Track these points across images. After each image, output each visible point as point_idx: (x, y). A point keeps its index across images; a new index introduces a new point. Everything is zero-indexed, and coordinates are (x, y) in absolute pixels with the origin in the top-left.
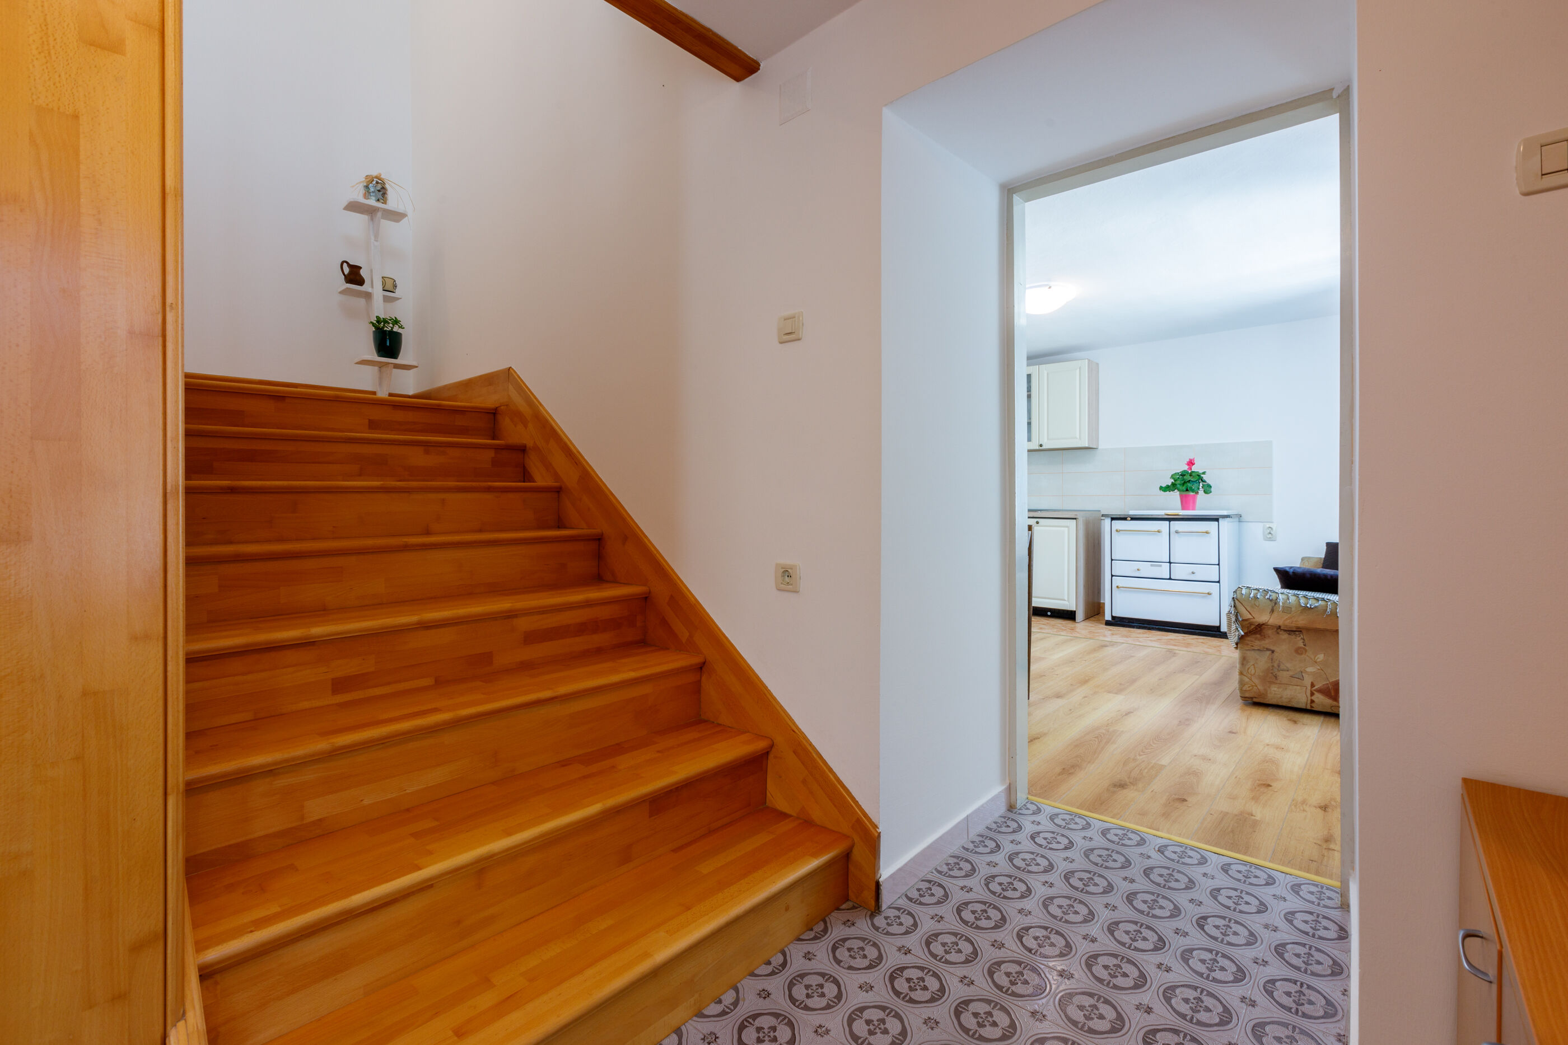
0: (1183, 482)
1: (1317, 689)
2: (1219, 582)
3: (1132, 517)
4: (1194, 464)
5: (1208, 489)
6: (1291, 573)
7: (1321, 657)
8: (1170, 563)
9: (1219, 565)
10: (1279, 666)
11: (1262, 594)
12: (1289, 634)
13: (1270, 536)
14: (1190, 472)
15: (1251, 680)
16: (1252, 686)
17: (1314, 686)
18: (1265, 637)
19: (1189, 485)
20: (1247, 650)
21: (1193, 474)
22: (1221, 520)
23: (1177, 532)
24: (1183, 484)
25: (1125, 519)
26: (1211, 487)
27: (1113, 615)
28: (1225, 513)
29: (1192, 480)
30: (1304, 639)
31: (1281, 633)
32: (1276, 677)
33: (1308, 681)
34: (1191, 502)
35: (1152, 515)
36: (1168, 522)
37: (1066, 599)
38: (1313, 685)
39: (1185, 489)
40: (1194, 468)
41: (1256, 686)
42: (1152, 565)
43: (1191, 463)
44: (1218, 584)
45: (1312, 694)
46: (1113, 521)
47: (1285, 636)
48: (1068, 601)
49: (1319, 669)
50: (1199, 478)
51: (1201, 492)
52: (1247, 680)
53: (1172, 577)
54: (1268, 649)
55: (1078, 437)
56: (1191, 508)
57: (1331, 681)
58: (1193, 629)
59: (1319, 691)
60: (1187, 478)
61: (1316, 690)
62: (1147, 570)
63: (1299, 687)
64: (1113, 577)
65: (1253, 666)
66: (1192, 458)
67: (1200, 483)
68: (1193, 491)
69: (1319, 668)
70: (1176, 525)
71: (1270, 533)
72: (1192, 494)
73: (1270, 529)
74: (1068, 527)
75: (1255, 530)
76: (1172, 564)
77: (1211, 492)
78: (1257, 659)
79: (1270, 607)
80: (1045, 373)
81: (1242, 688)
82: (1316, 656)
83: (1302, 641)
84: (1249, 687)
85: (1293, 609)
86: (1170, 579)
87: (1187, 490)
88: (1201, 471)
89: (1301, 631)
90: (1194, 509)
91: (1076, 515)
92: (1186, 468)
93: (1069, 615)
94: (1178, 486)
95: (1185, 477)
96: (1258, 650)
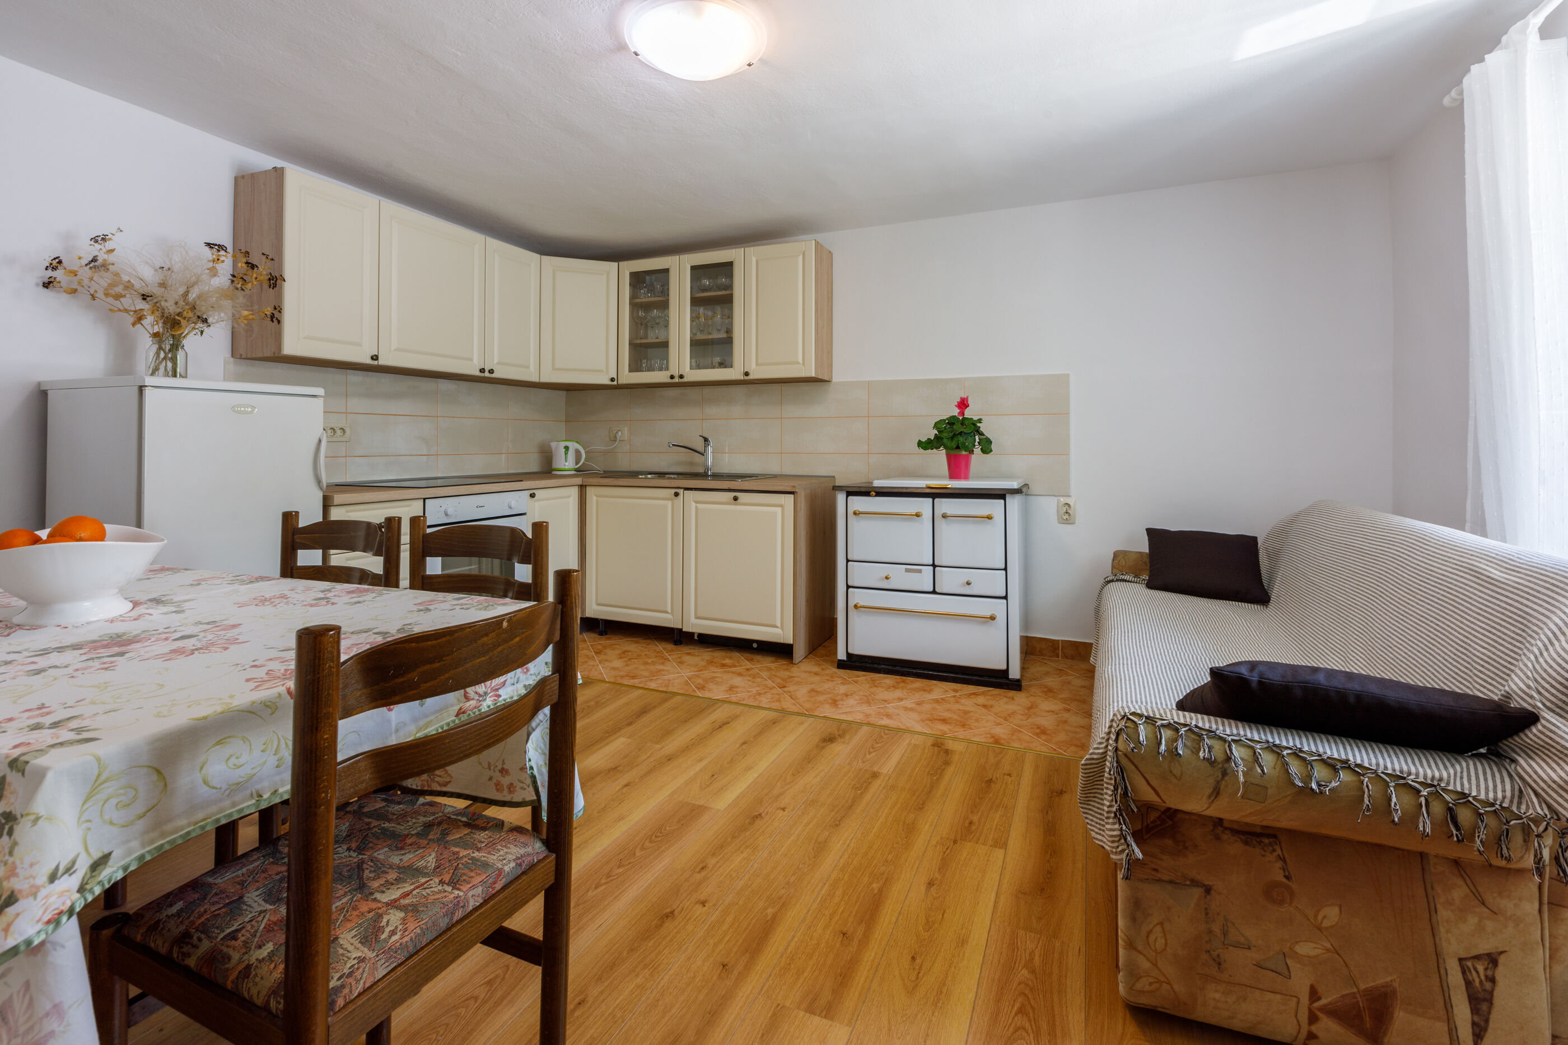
0: (951, 434)
1: (1325, 1005)
2: (1006, 598)
3: (878, 490)
4: (968, 406)
5: (987, 447)
6: (1254, 685)
7: (1331, 915)
8: (934, 566)
9: (1005, 569)
10: (1225, 934)
11: (1189, 744)
12: (1246, 843)
13: (1066, 516)
14: (961, 418)
15: (1155, 965)
16: (1161, 982)
17: (1319, 998)
18: (1186, 848)
19: (961, 439)
20: (1142, 880)
21: (966, 422)
22: (1008, 498)
23: (944, 516)
24: (952, 438)
25: (867, 494)
26: (991, 442)
27: (850, 651)
28: (1015, 485)
29: (965, 430)
30: (1284, 860)
31: (1225, 837)
32: (1219, 964)
33: (1301, 981)
34: (963, 464)
35: (907, 488)
36: (930, 500)
37: (779, 625)
38: (1314, 994)
39: (955, 446)
40: (968, 413)
41: (1169, 983)
42: (907, 570)
43: (963, 404)
44: (1005, 601)
45: (1313, 1019)
46: (850, 498)
47: (1235, 847)
48: (782, 628)
49: (1328, 950)
50: (973, 428)
51: (977, 450)
52: (1145, 964)
53: (937, 590)
54: (1195, 883)
55: (801, 361)
56: (963, 475)
57: (1362, 987)
58: (968, 675)
59: (1334, 1012)
60: (958, 428)
61: (1321, 1009)
62: (900, 578)
63: (1278, 997)
64: (850, 590)
65: (1158, 929)
66: (964, 396)
67: (975, 436)
68: (966, 449)
69: (1329, 946)
70: (945, 505)
71: (1067, 513)
72: (964, 453)
73: (1067, 507)
74: (781, 506)
75: (1047, 507)
76: (937, 568)
77: (991, 451)
78: (1169, 908)
79: (1212, 781)
80: (754, 259)
81: (1133, 985)
82: (1318, 911)
83: (1279, 864)
84: (1151, 984)
85: (1270, 791)
86: (934, 592)
87: (958, 447)
88: (975, 418)
89: (1275, 836)
90: (966, 477)
91: (794, 487)
92: (956, 412)
93: (781, 651)
94: (945, 440)
95: (954, 427)
96: (1171, 882)
